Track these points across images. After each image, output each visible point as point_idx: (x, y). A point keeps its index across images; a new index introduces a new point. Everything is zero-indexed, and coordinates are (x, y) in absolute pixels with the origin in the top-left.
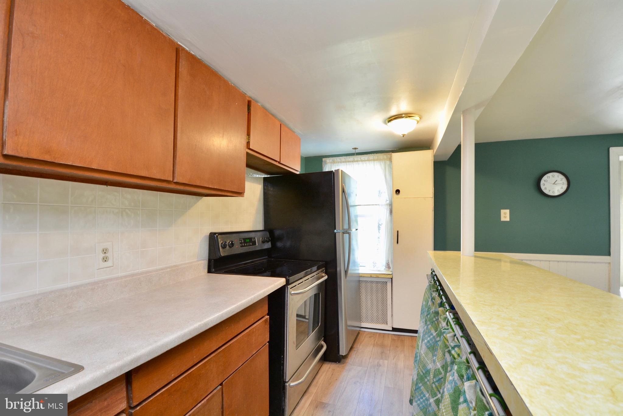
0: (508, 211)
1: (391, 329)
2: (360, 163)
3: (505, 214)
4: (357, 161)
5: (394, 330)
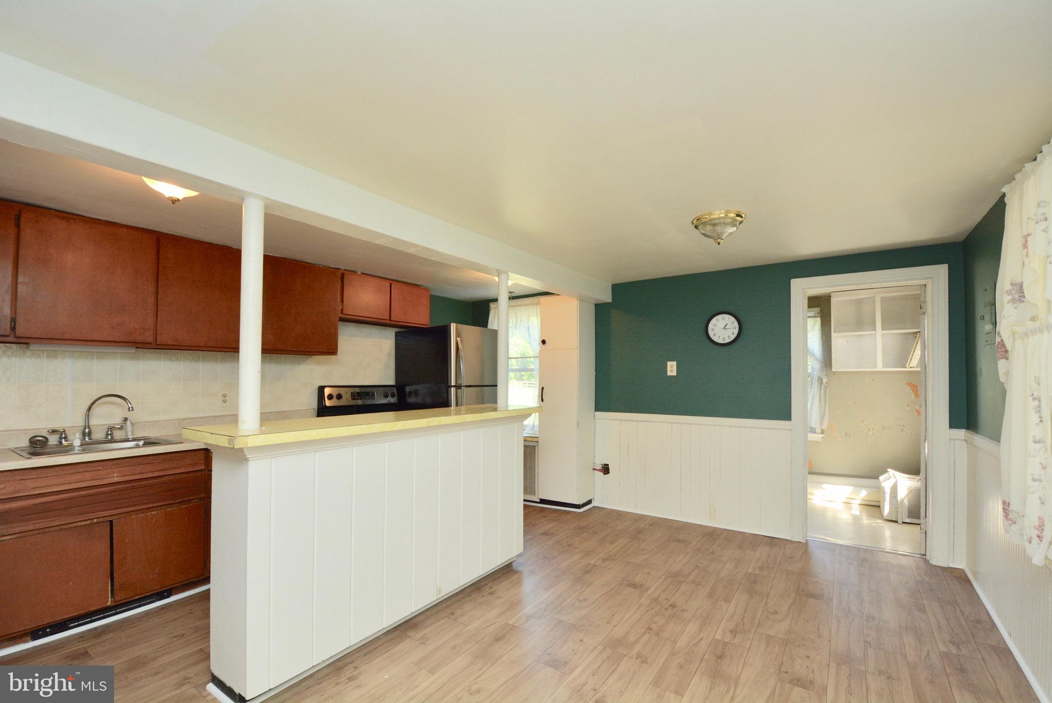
0: (674, 363)
1: (538, 501)
2: (524, 307)
3: (672, 366)
4: (520, 306)
5: (543, 501)
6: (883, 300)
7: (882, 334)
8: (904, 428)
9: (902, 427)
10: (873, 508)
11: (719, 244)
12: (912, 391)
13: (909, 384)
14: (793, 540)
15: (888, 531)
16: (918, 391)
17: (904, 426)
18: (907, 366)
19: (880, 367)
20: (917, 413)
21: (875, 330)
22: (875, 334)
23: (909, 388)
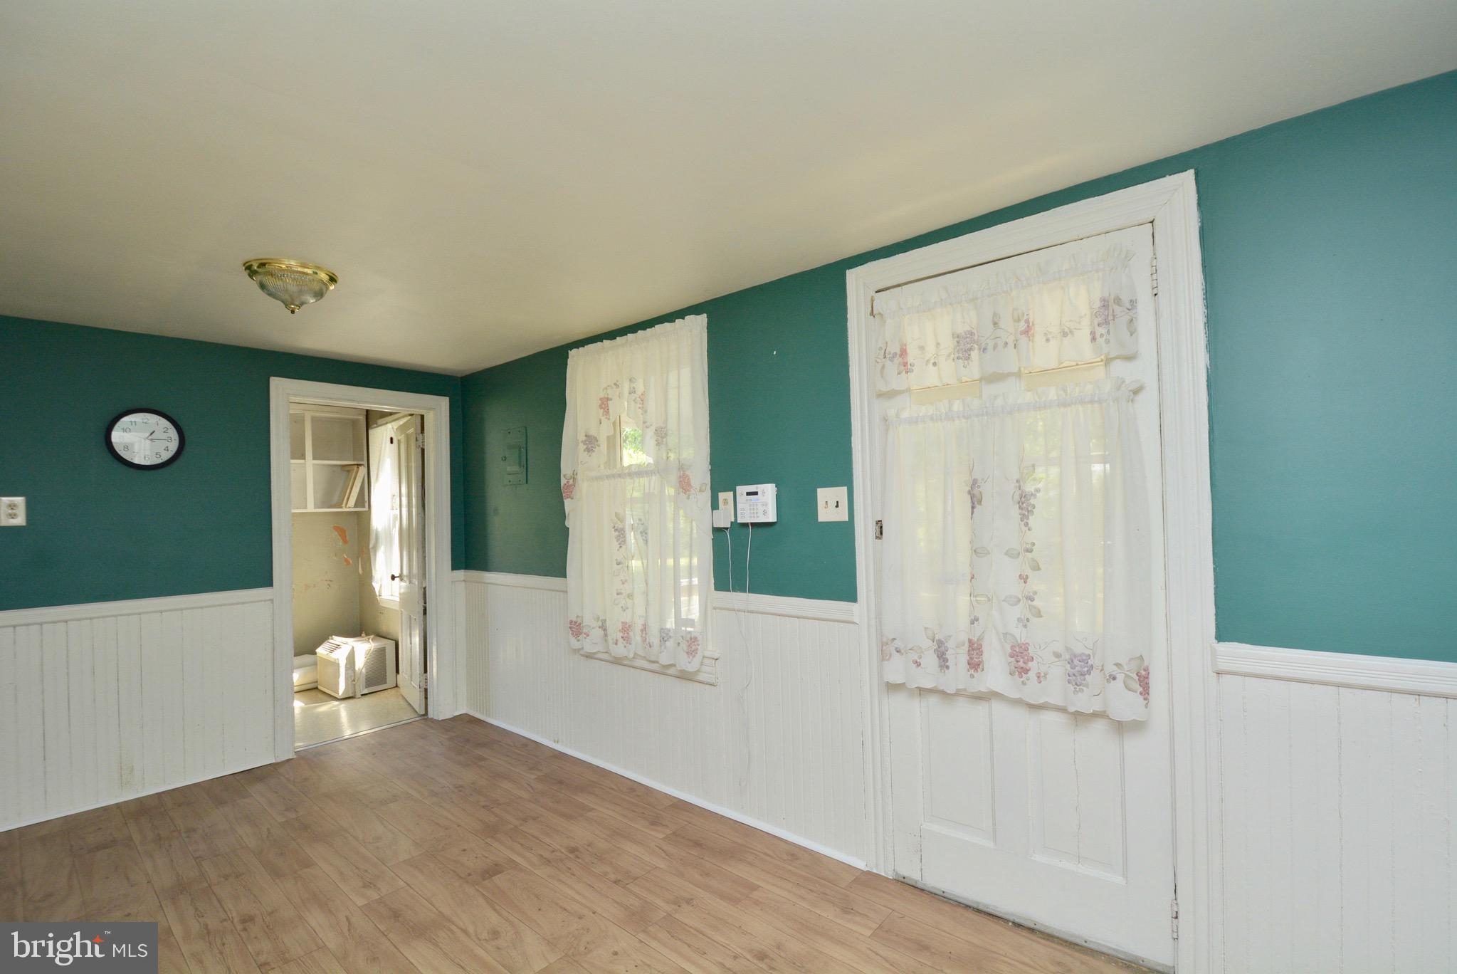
6: (314, 420)
7: (314, 465)
8: (331, 583)
9: (328, 582)
10: (308, 693)
11: (293, 312)
12: (339, 537)
13: (337, 529)
14: (279, 761)
15: (343, 710)
16: (346, 537)
17: (331, 581)
18: (344, 505)
19: (311, 508)
20: (345, 563)
21: (304, 459)
22: (305, 464)
23: (336, 533)
